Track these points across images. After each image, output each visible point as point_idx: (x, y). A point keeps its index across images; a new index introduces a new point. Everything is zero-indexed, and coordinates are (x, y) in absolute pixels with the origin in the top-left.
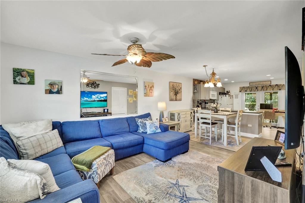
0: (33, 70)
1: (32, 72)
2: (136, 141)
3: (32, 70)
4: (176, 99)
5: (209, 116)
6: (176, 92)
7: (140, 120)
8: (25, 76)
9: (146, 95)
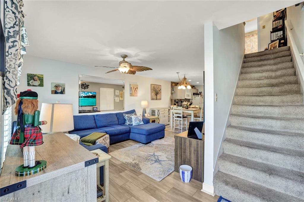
0: (43, 75)
1: (42, 76)
2: (124, 130)
3: (41, 75)
4: (156, 98)
5: (181, 112)
6: (156, 93)
7: (127, 115)
8: (36, 80)
9: (131, 95)
